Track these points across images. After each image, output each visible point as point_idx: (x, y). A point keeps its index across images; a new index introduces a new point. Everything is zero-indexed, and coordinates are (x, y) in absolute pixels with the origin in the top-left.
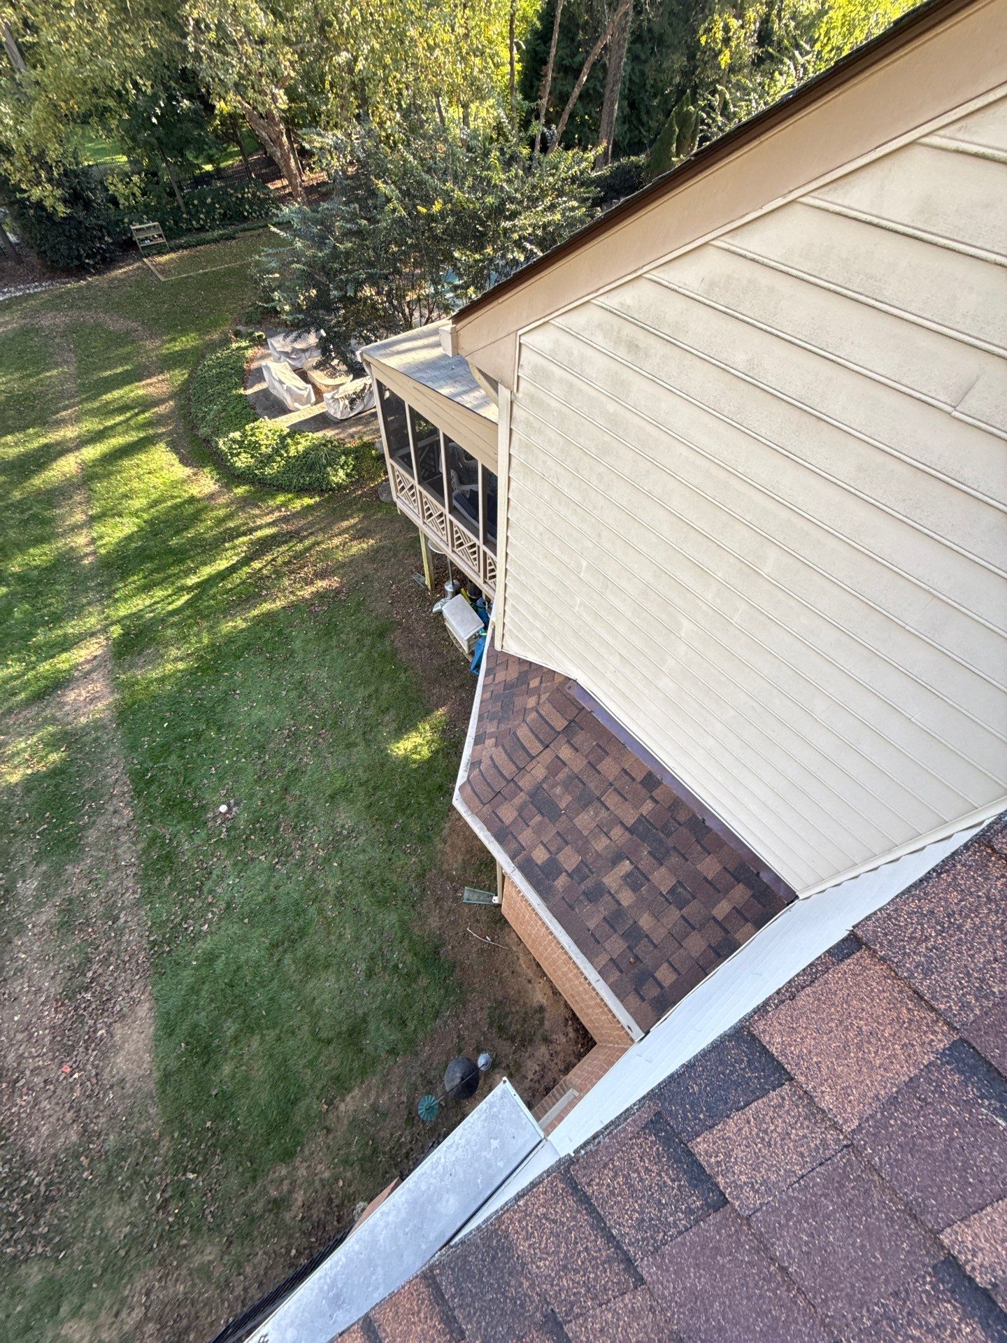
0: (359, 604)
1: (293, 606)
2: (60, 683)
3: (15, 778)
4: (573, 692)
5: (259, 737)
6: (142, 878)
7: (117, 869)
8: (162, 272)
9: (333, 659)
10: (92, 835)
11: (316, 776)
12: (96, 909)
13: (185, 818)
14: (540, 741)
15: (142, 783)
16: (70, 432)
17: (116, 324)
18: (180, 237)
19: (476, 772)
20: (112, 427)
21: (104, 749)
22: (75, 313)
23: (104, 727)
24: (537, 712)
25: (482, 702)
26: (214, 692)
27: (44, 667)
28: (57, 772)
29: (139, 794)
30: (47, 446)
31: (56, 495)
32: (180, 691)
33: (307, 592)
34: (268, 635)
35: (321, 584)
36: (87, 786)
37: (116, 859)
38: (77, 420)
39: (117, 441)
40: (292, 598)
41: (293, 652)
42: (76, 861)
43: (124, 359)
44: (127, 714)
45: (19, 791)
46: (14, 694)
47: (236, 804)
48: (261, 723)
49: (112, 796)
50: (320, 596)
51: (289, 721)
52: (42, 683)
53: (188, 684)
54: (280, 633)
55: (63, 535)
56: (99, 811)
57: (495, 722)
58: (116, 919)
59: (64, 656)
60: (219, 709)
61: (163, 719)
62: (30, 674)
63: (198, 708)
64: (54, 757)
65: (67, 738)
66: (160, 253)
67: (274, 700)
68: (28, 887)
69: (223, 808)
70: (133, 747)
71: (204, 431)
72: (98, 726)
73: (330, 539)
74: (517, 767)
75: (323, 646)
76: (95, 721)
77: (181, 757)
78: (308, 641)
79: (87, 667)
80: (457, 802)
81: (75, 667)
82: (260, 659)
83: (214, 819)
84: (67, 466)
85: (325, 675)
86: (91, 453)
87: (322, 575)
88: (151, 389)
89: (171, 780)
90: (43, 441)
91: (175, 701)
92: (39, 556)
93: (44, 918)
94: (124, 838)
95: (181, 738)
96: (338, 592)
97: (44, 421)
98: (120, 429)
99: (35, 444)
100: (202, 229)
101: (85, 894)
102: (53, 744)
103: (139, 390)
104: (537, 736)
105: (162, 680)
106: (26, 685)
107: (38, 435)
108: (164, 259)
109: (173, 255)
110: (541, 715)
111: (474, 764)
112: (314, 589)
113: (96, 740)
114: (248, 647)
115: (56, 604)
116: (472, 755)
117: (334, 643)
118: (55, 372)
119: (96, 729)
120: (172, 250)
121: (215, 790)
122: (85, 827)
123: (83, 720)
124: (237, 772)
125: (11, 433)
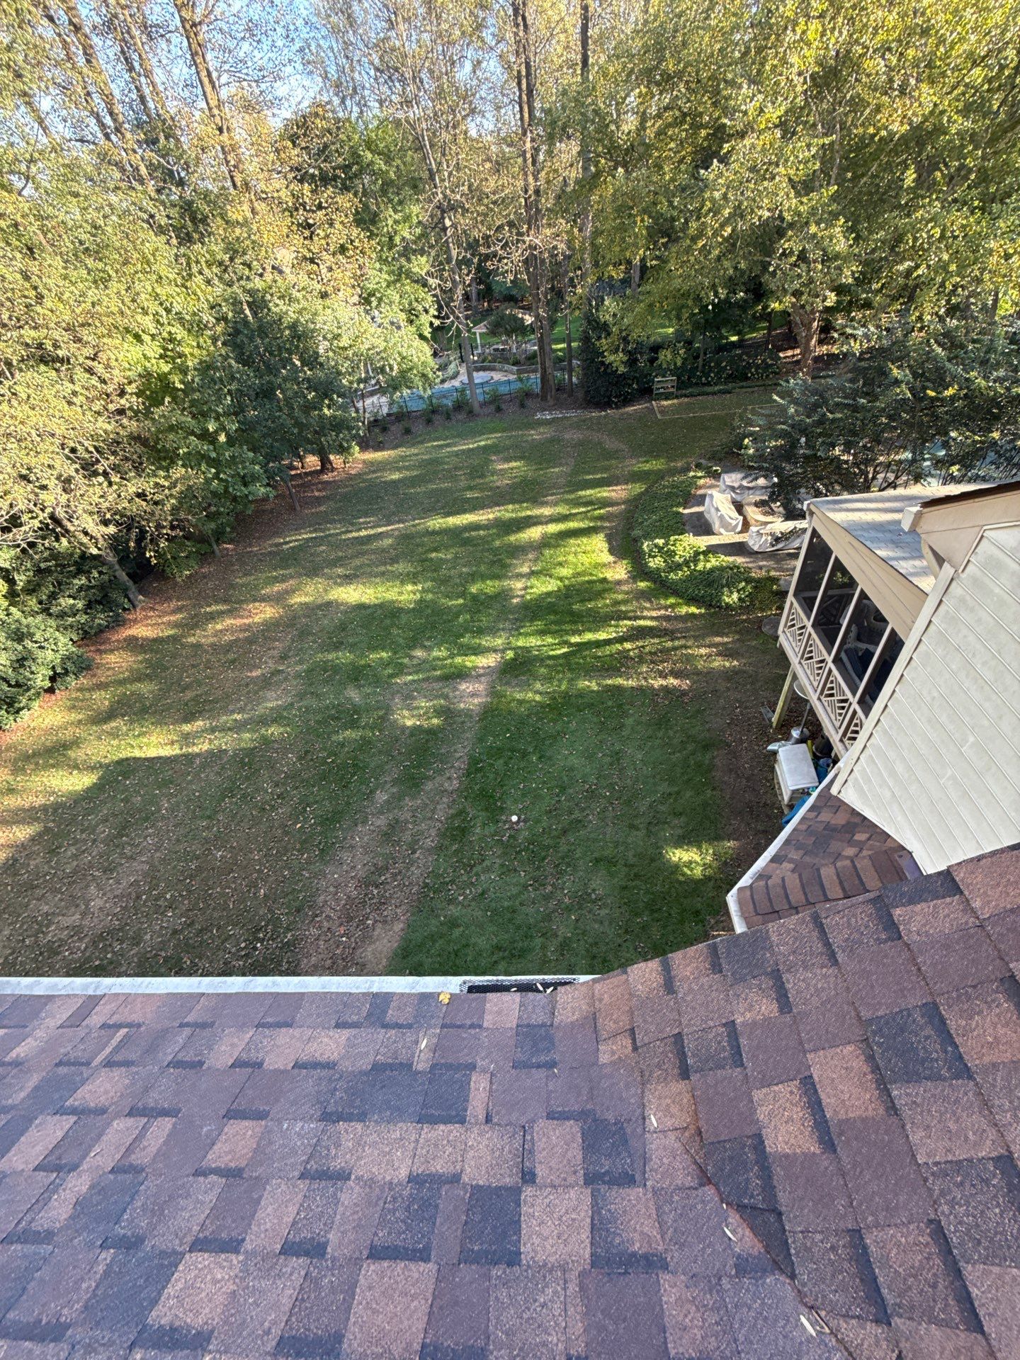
0: (698, 711)
1: (640, 689)
2: (461, 674)
3: (409, 723)
4: (904, 863)
5: (565, 779)
6: (442, 835)
7: (431, 818)
8: (662, 412)
9: (652, 747)
10: (429, 786)
11: (592, 835)
12: (407, 837)
13: (487, 809)
14: (843, 889)
15: (474, 767)
16: (547, 511)
17: (611, 444)
18: (686, 388)
19: (762, 883)
20: (575, 514)
21: (464, 732)
22: (588, 433)
23: (471, 717)
24: (852, 862)
25: (795, 830)
26: (550, 728)
27: (458, 660)
28: (431, 732)
29: (468, 775)
30: (529, 517)
31: (518, 551)
32: (528, 716)
33: (658, 683)
34: (610, 703)
35: (673, 681)
36: (443, 751)
37: (433, 811)
38: (555, 504)
39: (573, 525)
40: (643, 683)
41: (623, 726)
42: (413, 798)
43: (605, 469)
44: (488, 712)
45: (407, 732)
46: (435, 670)
47: (525, 821)
48: (572, 769)
49: (452, 767)
50: (665, 689)
51: (593, 779)
52: (452, 670)
53: (537, 714)
54: (620, 706)
55: (510, 578)
56: (440, 772)
57: (801, 852)
58: (414, 852)
59: (473, 658)
60: (547, 742)
61: (508, 730)
62: (449, 661)
63: (534, 734)
64: (435, 721)
65: (446, 713)
66: (667, 399)
67: (590, 757)
68: (381, 797)
69: (514, 818)
70: (481, 740)
71: (637, 532)
72: (468, 713)
73: (698, 647)
74: (807, 899)
75: (650, 732)
76: (469, 710)
77: (506, 764)
78: (639, 723)
79: (481, 671)
80: (731, 899)
81: (475, 668)
82: (595, 719)
83: (505, 822)
84: (535, 533)
85: (640, 757)
86: (553, 528)
87: (676, 674)
88: (613, 494)
89: (492, 776)
90: (529, 513)
91: (522, 722)
92: (490, 586)
93: (379, 823)
94: (445, 800)
95: (513, 750)
96: (684, 693)
97: (536, 501)
98: (579, 517)
99: (523, 514)
100: (708, 384)
101: (407, 822)
102: (439, 712)
103: (604, 493)
104: (841, 883)
105: (521, 702)
106: (444, 666)
107: (527, 509)
108: (665, 403)
109: (675, 401)
110: (855, 867)
111: (761, 876)
112: (664, 683)
113: (463, 722)
114: (591, 706)
115: (485, 621)
116: (764, 869)
117: (660, 734)
118: (557, 470)
119: (466, 715)
120: (677, 397)
121: (516, 801)
122: (428, 778)
123: (462, 706)
124: (538, 797)
125: (513, 503)
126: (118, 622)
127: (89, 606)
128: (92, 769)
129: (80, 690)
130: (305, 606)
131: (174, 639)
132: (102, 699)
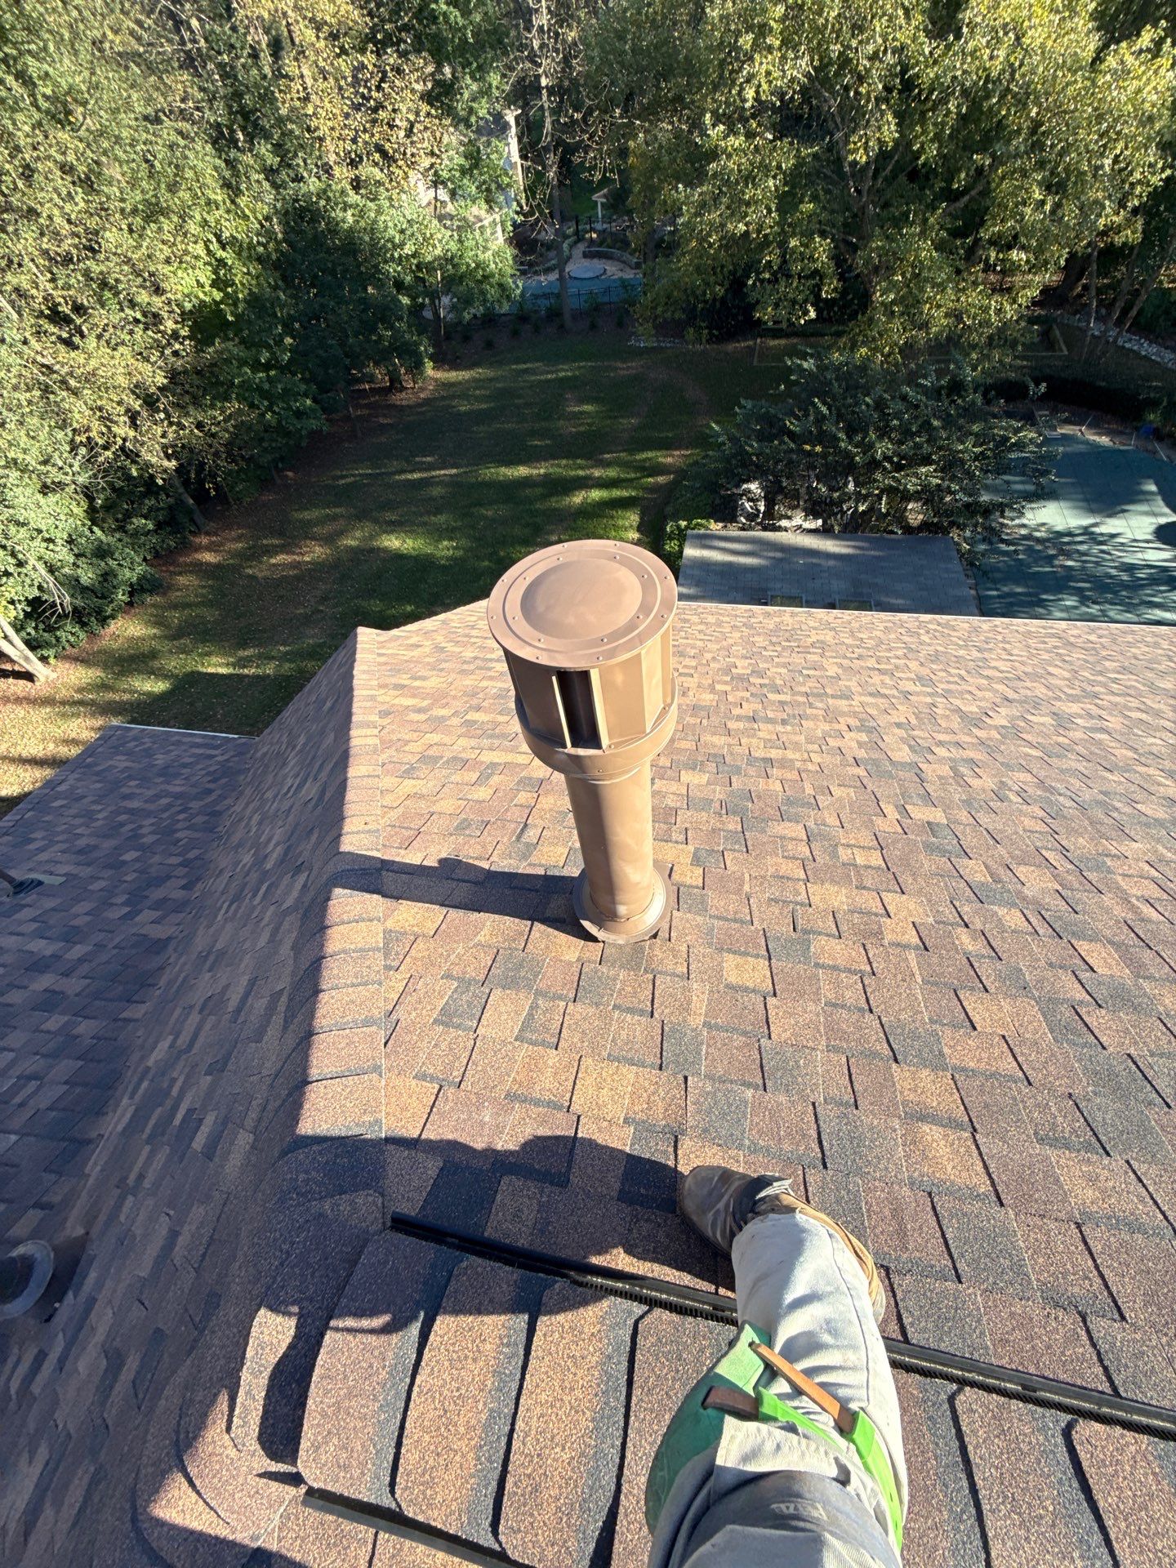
8: (761, 356)
17: (693, 393)
22: (674, 374)
30: (579, 477)
43: (674, 426)
66: (775, 337)
71: (669, 509)
88: (670, 460)
103: (662, 457)
108: (772, 343)
109: (783, 342)
118: (626, 421)
120: (788, 336)
126: (186, 547)
127: (159, 526)
128: (165, 677)
129: (153, 606)
130: (351, 549)
131: (235, 569)
132: (175, 618)
